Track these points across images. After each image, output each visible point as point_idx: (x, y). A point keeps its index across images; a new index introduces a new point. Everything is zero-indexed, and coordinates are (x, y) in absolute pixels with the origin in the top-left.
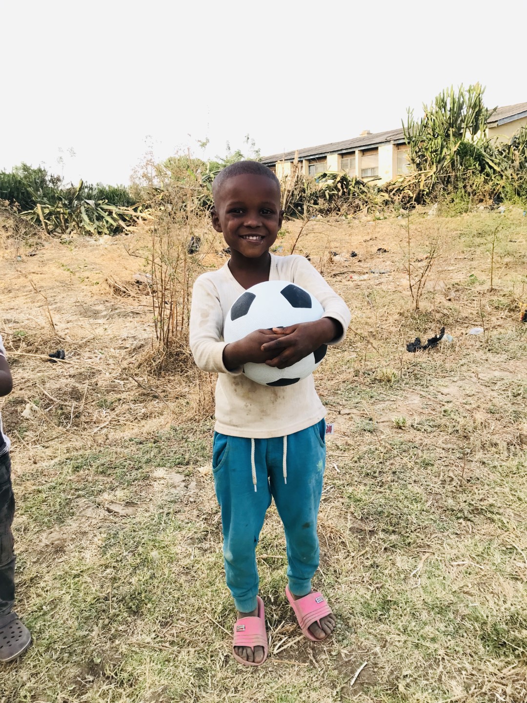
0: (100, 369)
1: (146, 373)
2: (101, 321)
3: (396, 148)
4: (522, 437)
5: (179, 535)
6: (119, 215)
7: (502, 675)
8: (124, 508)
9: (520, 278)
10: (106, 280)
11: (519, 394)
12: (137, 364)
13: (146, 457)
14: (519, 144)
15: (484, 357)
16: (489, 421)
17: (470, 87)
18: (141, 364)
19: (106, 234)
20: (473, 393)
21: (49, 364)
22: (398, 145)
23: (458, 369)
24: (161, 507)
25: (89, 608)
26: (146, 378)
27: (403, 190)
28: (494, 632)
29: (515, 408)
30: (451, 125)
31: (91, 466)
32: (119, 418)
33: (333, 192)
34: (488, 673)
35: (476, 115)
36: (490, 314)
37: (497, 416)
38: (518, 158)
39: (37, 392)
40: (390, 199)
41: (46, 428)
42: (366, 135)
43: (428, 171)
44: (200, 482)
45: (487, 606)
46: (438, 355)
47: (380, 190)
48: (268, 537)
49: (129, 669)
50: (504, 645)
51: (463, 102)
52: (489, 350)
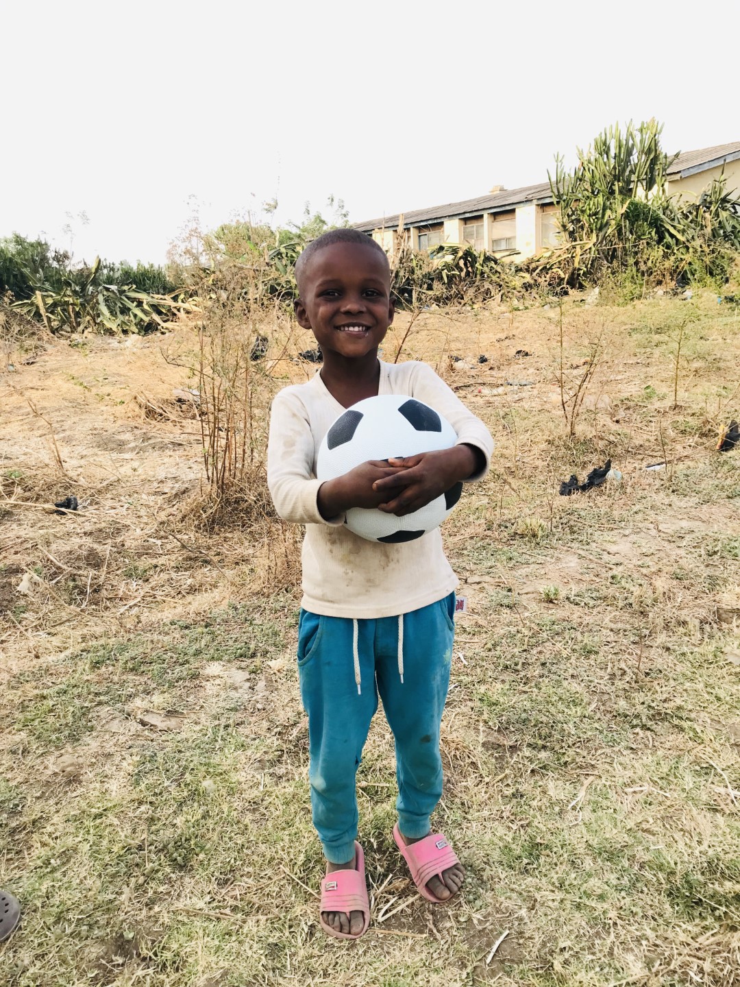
0: (127, 523)
1: (193, 528)
2: (127, 456)
3: (540, 210)
4: (721, 611)
5: (243, 757)
6: (153, 306)
7: (697, 945)
8: (164, 719)
9: (714, 389)
10: (135, 398)
11: (715, 553)
12: (180, 516)
13: (194, 647)
14: (711, 203)
15: (667, 501)
16: (675, 591)
17: (643, 123)
18: (185, 516)
19: (133, 333)
20: (651, 551)
21: (55, 517)
22: (543, 206)
23: (630, 518)
24: (216, 718)
25: (116, 861)
26: (192, 536)
27: (551, 268)
28: (686, 886)
29: (709, 571)
30: (616, 178)
31: (117, 660)
32: (155, 593)
33: (453, 272)
34: (678, 942)
35: (651, 164)
36: (674, 441)
37: (686, 583)
38: (709, 224)
39: (39, 557)
40: (532, 282)
41: (51, 608)
42: (498, 192)
43: (585, 241)
44: (271, 681)
45: (675, 848)
46: (602, 499)
47: (518, 270)
48: (367, 757)
49: (175, 946)
50: (699, 902)
51: (633, 145)
52: (673, 491)
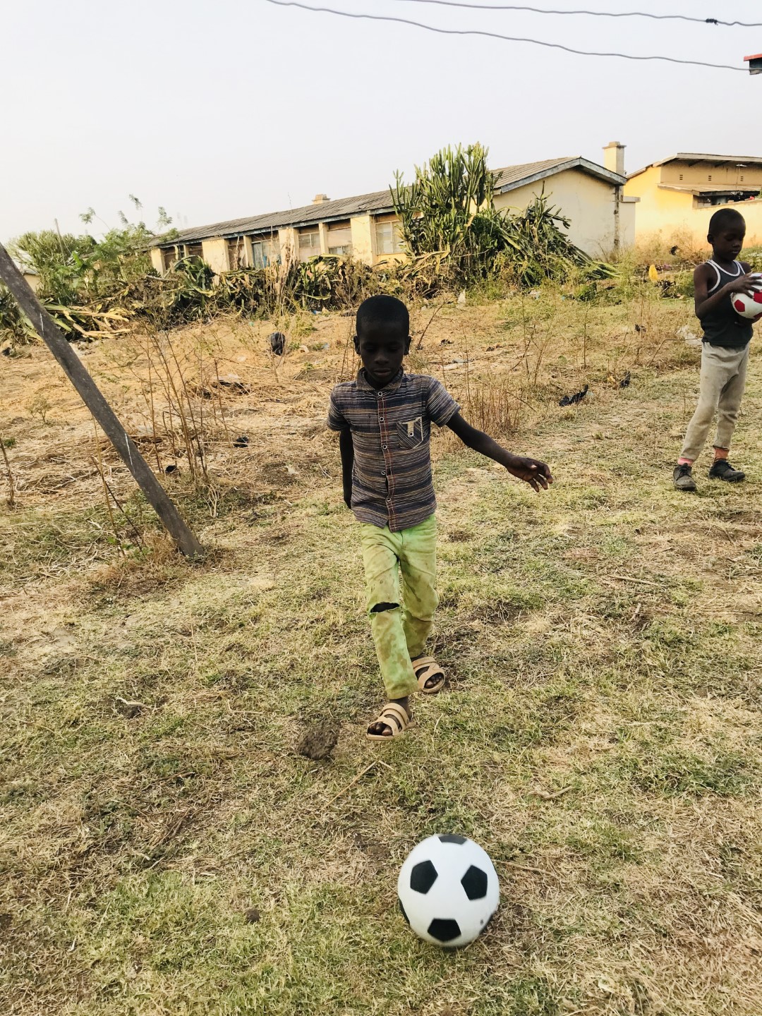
3: (374, 221)
6: (73, 317)
14: (534, 217)
17: (470, 147)
22: (378, 217)
27: (415, 275)
35: (480, 182)
38: (536, 235)
43: (441, 251)
46: (589, 403)
51: (463, 165)
